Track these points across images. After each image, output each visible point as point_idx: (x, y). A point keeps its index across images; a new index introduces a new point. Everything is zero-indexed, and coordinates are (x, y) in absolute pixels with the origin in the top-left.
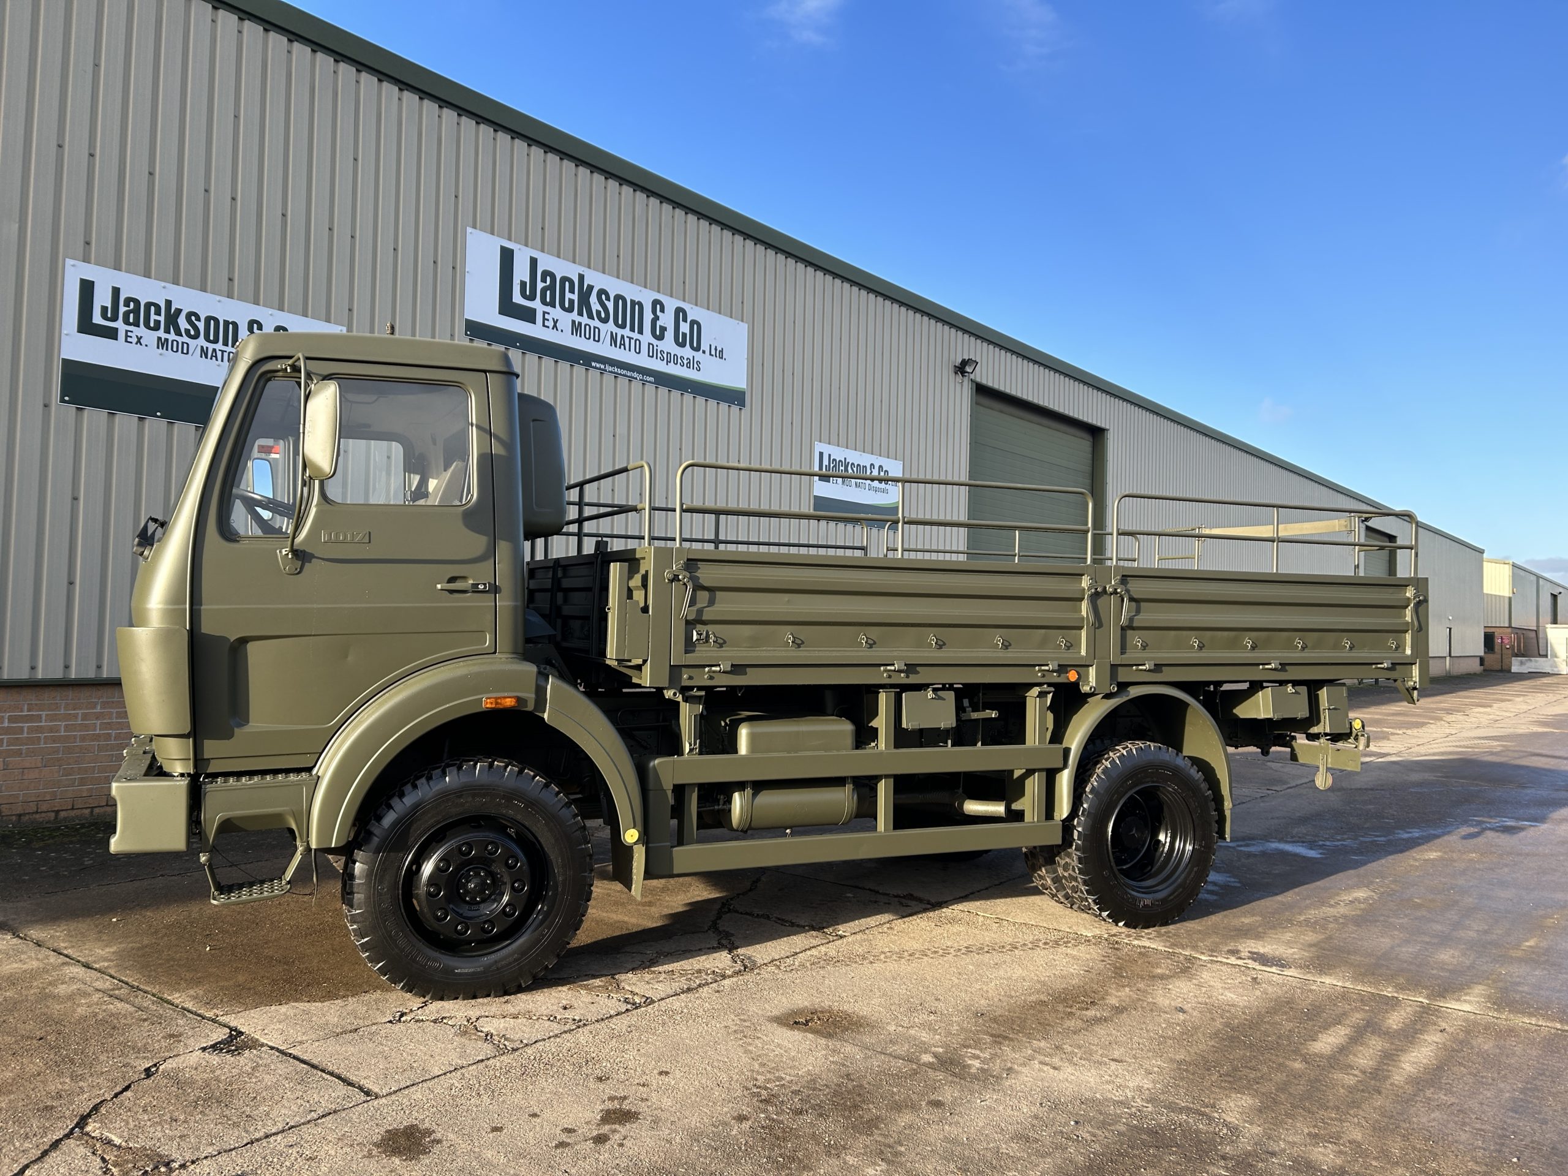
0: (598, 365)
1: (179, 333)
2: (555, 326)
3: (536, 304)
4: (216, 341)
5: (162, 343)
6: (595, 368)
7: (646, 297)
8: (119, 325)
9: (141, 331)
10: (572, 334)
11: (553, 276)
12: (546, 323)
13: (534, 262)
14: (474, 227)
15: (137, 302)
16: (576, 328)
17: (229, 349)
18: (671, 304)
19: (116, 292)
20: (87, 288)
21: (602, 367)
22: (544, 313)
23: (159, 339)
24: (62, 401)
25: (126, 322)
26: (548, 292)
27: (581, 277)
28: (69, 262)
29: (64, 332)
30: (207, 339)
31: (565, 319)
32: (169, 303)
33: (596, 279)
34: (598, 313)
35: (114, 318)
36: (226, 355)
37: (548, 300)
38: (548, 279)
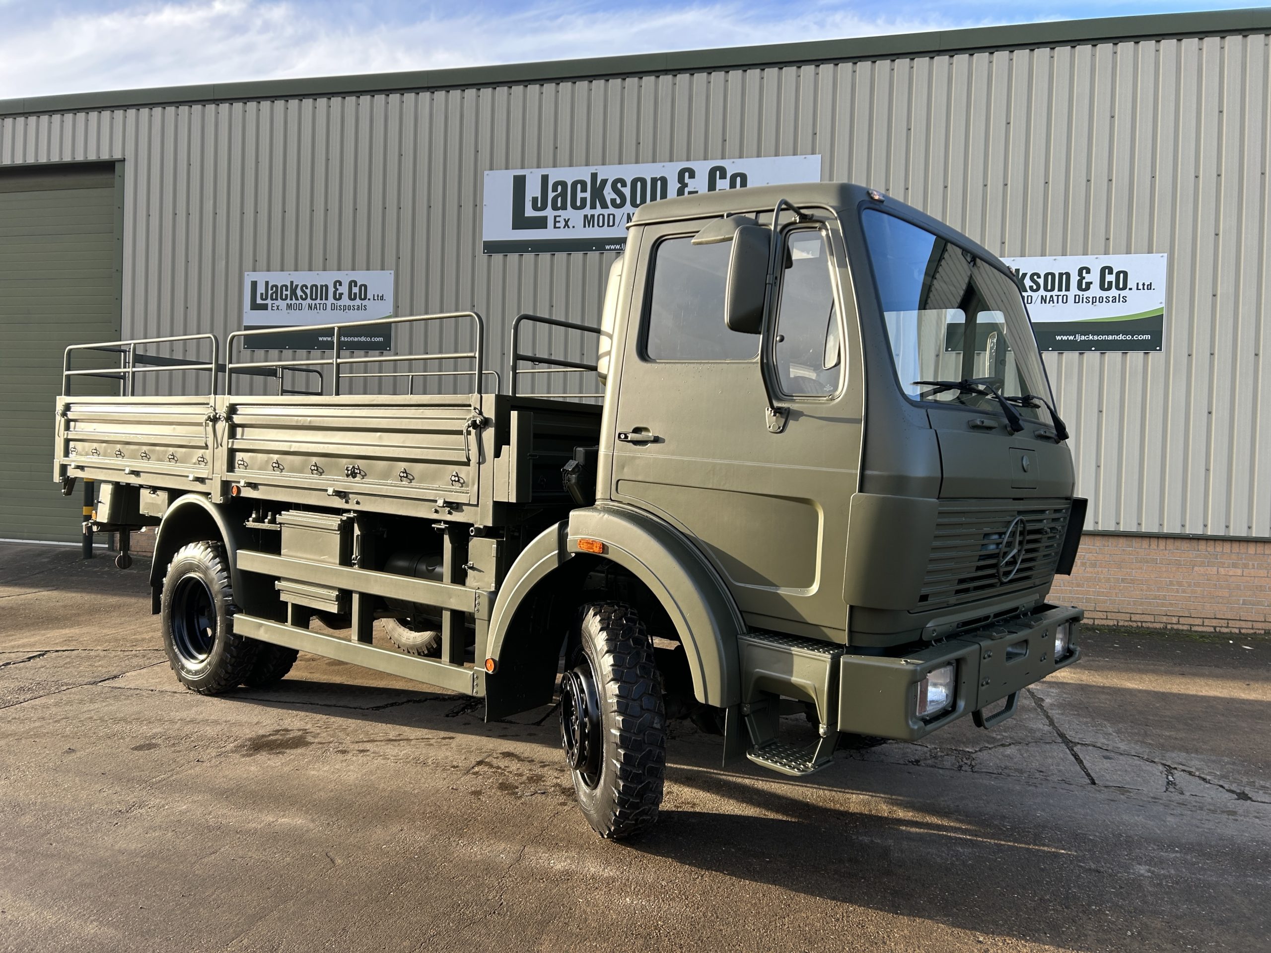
0: (613, 247)
1: (297, 299)
2: (566, 224)
3: (549, 212)
4: (316, 299)
5: (289, 307)
6: (610, 250)
7: (670, 171)
8: (269, 302)
9: (279, 302)
10: (585, 226)
11: (564, 184)
12: (558, 224)
13: (545, 179)
14: (491, 169)
15: (276, 286)
16: (588, 221)
17: (324, 301)
18: (702, 169)
19: (267, 283)
20: (254, 284)
21: (618, 247)
22: (555, 217)
23: (287, 304)
24: (244, 348)
25: (272, 299)
26: (559, 199)
27: (594, 176)
28: (246, 273)
29: (245, 311)
30: (312, 299)
31: (576, 217)
32: (292, 283)
33: (609, 173)
34: (613, 201)
35: (266, 299)
36: (322, 305)
37: (559, 205)
38: (560, 188)
